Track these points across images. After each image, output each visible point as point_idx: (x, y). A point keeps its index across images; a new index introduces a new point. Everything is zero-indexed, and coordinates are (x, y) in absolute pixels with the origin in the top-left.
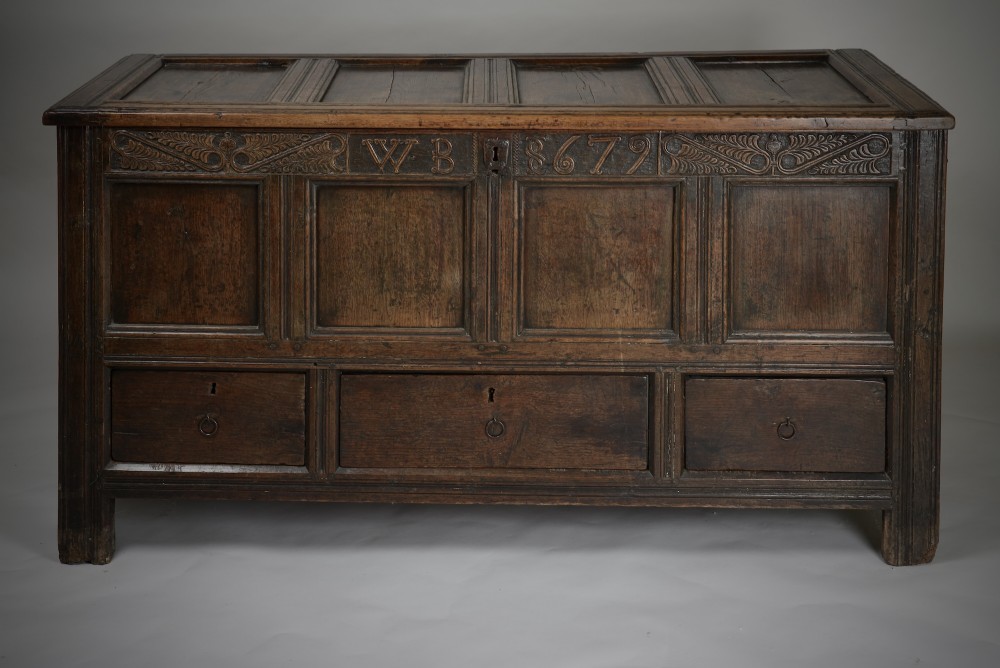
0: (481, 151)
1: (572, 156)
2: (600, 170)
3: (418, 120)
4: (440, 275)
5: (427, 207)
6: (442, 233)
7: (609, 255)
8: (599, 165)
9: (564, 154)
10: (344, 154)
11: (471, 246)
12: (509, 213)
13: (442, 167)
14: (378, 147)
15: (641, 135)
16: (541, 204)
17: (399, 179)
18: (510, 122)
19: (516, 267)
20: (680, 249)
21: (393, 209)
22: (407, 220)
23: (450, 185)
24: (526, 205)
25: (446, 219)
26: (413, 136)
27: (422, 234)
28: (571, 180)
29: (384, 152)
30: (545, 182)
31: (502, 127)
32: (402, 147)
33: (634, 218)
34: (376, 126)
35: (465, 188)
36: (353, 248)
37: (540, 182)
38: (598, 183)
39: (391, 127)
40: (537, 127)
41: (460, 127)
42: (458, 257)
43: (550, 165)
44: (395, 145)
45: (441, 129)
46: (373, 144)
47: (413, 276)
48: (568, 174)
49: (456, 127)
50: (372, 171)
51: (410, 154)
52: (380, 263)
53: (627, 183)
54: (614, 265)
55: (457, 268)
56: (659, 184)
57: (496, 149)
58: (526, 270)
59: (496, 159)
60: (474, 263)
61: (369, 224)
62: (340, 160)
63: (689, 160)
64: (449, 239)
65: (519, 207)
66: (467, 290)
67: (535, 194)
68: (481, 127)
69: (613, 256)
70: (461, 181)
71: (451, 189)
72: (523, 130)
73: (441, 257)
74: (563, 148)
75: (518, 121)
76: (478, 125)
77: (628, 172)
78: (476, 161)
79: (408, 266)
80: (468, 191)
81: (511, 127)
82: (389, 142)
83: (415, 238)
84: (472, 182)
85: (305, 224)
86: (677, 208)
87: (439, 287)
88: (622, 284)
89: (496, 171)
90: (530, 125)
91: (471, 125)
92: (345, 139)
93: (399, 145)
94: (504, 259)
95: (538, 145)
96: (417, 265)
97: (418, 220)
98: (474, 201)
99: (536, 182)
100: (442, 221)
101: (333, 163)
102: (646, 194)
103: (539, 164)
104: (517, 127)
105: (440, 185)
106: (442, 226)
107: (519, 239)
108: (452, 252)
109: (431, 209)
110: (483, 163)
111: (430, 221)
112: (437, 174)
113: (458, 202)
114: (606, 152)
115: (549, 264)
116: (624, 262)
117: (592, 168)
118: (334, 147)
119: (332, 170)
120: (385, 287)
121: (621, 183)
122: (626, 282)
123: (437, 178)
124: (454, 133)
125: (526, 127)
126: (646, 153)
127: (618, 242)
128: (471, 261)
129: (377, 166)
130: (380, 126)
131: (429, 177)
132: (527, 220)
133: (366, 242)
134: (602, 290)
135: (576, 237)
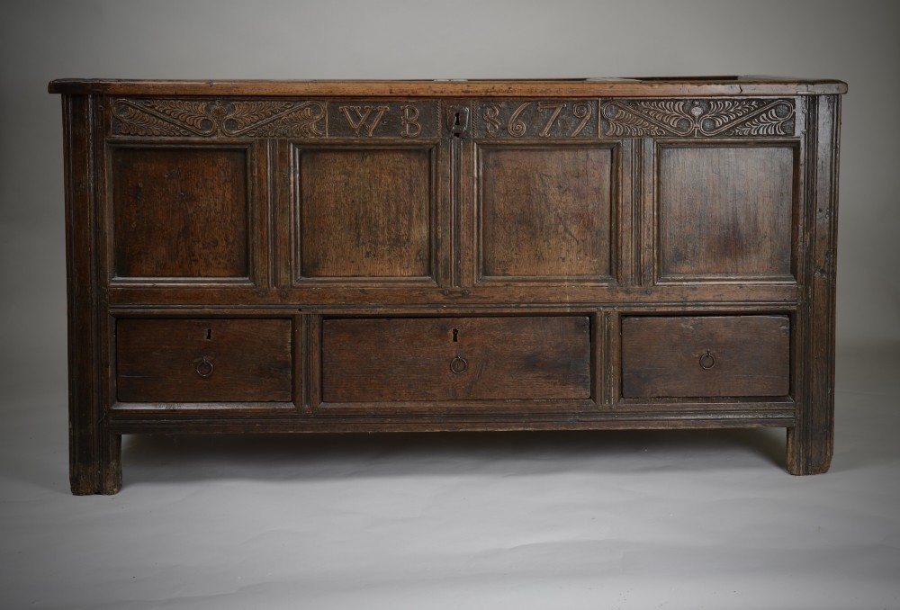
0: (444, 117)
1: (524, 120)
2: (548, 133)
3: (388, 88)
4: (409, 230)
5: (398, 169)
6: (411, 192)
7: (556, 210)
8: (547, 129)
9: (517, 119)
10: (323, 119)
11: (436, 202)
12: (470, 172)
13: (410, 131)
14: (353, 113)
15: (583, 101)
16: (498, 165)
17: (372, 142)
18: (470, 89)
19: (475, 220)
20: (617, 203)
21: (368, 171)
22: (380, 181)
23: (417, 147)
24: (484, 166)
25: (414, 180)
26: (384, 103)
27: (393, 193)
28: (522, 142)
29: (359, 118)
30: (500, 145)
31: (463, 94)
32: (374, 113)
33: (578, 177)
34: (352, 94)
35: (430, 151)
36: (332, 206)
37: (497, 144)
38: (547, 145)
39: (365, 94)
40: (493, 94)
41: (426, 95)
42: (425, 213)
43: (504, 129)
44: (369, 111)
45: (409, 97)
46: (349, 110)
47: (386, 230)
48: (520, 137)
49: (422, 94)
50: (349, 136)
51: (382, 119)
52: (356, 219)
53: (571, 145)
54: (560, 219)
55: (424, 222)
56: (598, 146)
57: (457, 115)
58: (484, 224)
59: (457, 123)
60: (439, 217)
61: (346, 184)
62: (320, 125)
63: (624, 124)
64: (417, 197)
65: (478, 168)
66: (434, 242)
67: (492, 157)
68: (444, 94)
69: (559, 211)
70: (427, 144)
71: (418, 151)
72: (481, 97)
73: (411, 214)
74: (516, 113)
75: (477, 89)
76: (442, 92)
77: (573, 135)
78: (440, 125)
79: (381, 222)
80: (434, 153)
81: (471, 94)
82: (363, 108)
83: (387, 196)
84: (437, 145)
85: (290, 184)
86: (614, 168)
87: (408, 240)
88: (567, 235)
89: (457, 135)
90: (487, 92)
91: (435, 92)
92: (325, 106)
93: (373, 111)
94: (465, 214)
95: (494, 111)
96: (389, 221)
97: (389, 180)
98: (439, 162)
99: (492, 145)
100: (411, 181)
101: (314, 128)
102: (587, 155)
103: (495, 127)
104: (475, 94)
105: (409, 147)
106: (410, 186)
107: (478, 196)
108: (420, 209)
109: (401, 171)
110: (447, 127)
111: (400, 181)
112: (406, 137)
113: (425, 164)
114: (553, 117)
115: (504, 218)
116: (569, 216)
117: (541, 131)
118: (314, 114)
119: (313, 134)
120: (361, 241)
121: (566, 145)
122: (571, 235)
123: (406, 141)
124: (421, 100)
125: (484, 94)
126: (588, 117)
127: (564, 199)
128: (436, 216)
129: (354, 130)
130: (356, 94)
131: (399, 140)
132: (485, 179)
133: (343, 201)
134: (551, 241)
135: (527, 195)
